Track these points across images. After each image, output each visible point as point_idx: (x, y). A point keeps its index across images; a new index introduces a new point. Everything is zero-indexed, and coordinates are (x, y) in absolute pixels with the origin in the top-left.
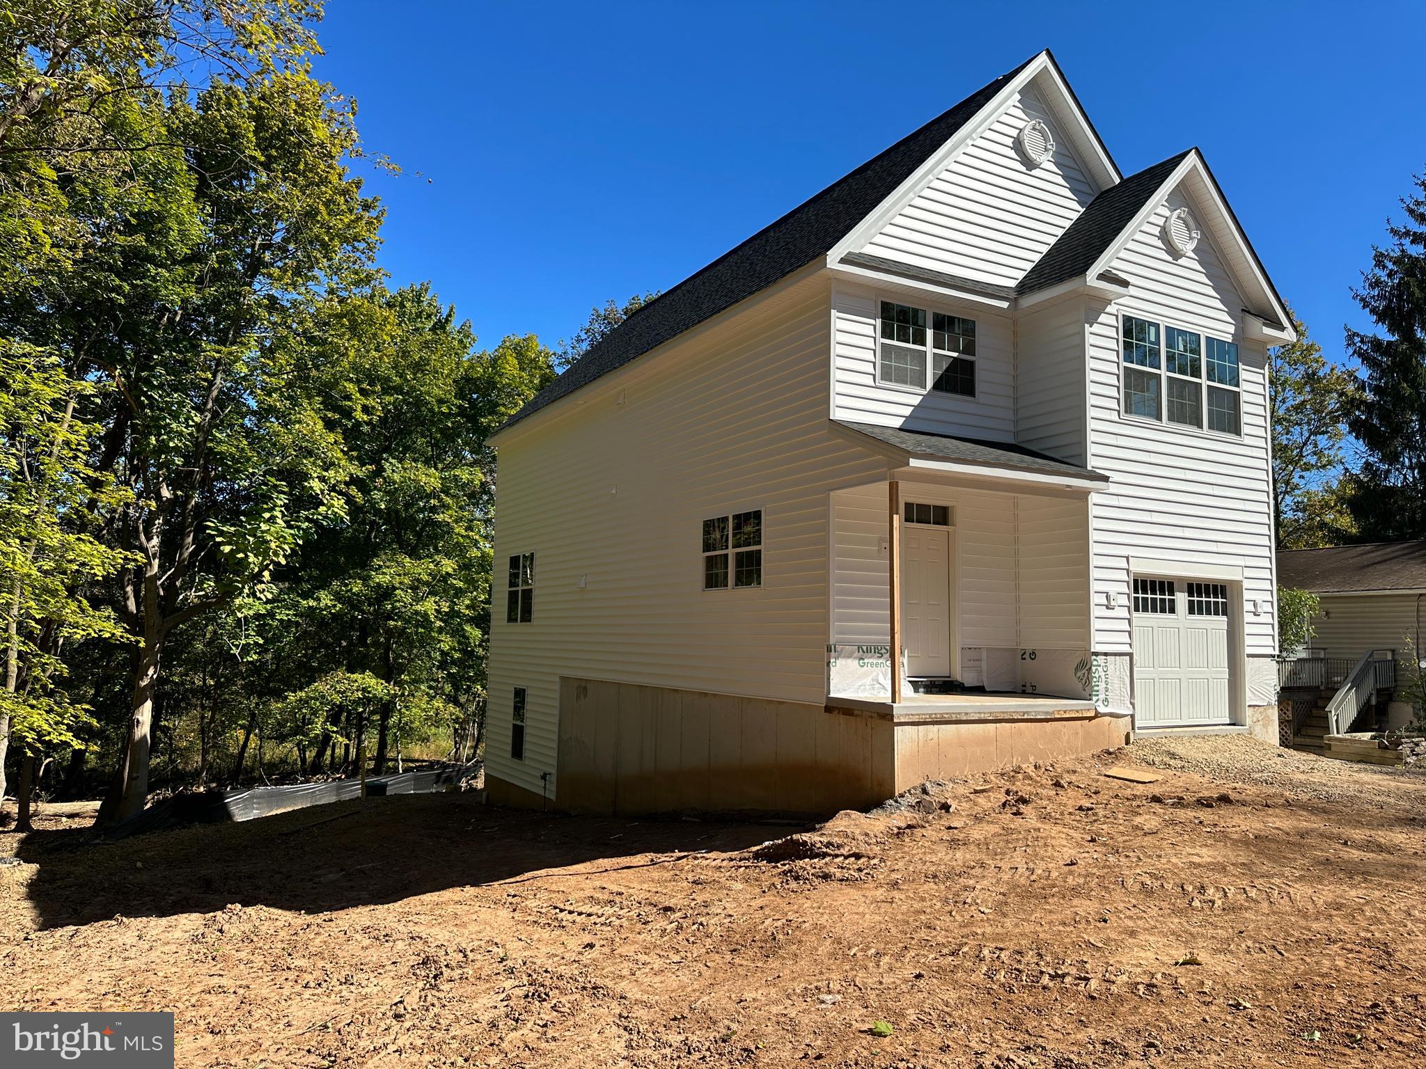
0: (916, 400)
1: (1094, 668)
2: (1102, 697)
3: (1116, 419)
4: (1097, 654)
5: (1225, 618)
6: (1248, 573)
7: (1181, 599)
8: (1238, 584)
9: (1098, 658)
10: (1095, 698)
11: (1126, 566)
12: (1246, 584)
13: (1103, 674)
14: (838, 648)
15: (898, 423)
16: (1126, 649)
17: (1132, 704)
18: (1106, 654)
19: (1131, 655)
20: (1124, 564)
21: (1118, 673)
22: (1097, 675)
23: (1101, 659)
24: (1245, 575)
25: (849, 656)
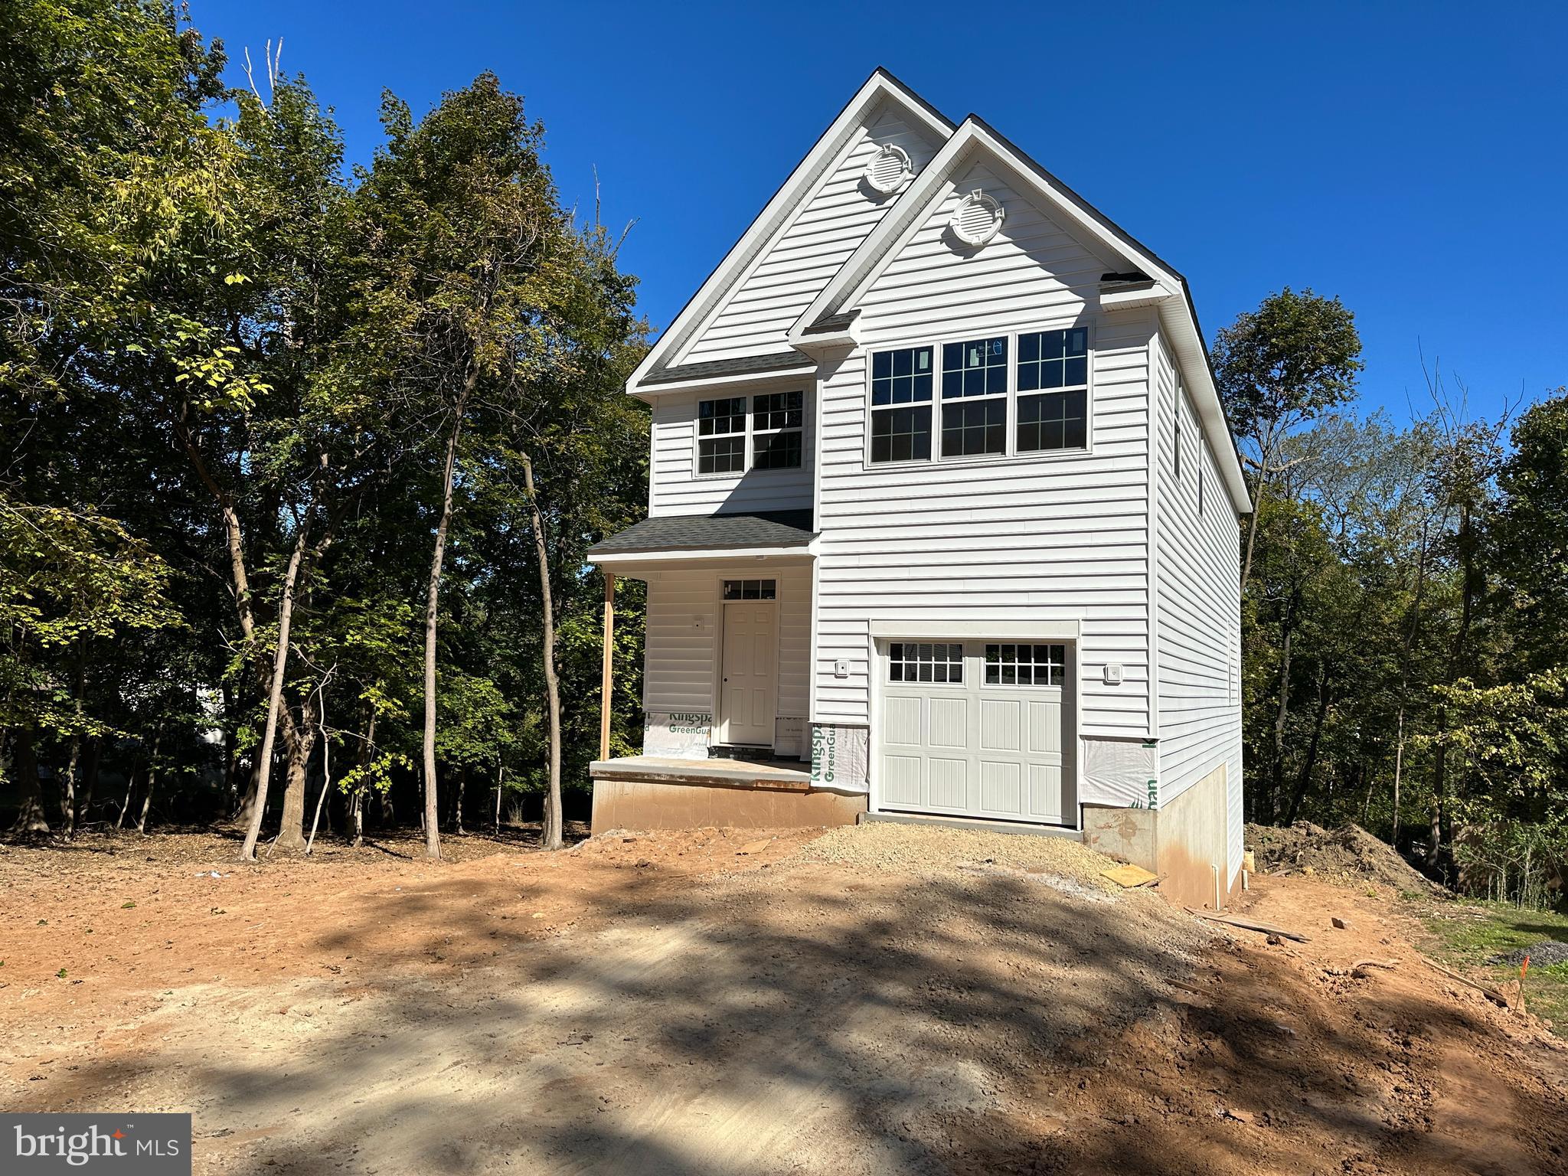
0: (734, 484)
1: (815, 741)
2: (825, 770)
3: (861, 471)
4: (820, 725)
5: (1058, 688)
6: (1085, 628)
7: (974, 666)
8: (1073, 642)
9: (821, 730)
10: (814, 772)
11: (866, 630)
12: (1082, 643)
13: (827, 747)
14: (652, 715)
15: (713, 509)
16: (862, 721)
17: (867, 781)
18: (833, 726)
19: (867, 727)
20: (862, 628)
21: (849, 746)
22: (818, 747)
23: (826, 732)
24: (1083, 630)
25: (660, 724)
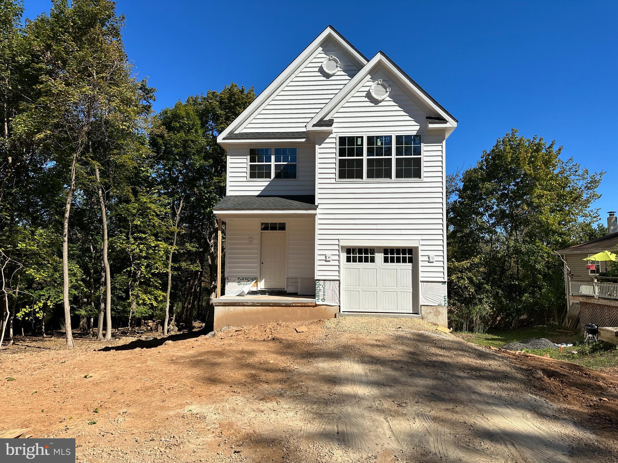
0: (267, 184)
1: (317, 286)
2: (321, 297)
3: (335, 182)
4: (319, 280)
5: (411, 264)
6: (422, 243)
7: (379, 257)
8: (417, 248)
9: (320, 282)
10: (317, 298)
11: (338, 243)
12: (420, 248)
13: (322, 289)
14: (229, 278)
15: (257, 193)
16: (337, 278)
17: (339, 301)
18: (324, 280)
19: (339, 281)
20: (337, 242)
21: (331, 288)
22: (318, 289)
23: (322, 283)
24: (421, 244)
25: (234, 281)
